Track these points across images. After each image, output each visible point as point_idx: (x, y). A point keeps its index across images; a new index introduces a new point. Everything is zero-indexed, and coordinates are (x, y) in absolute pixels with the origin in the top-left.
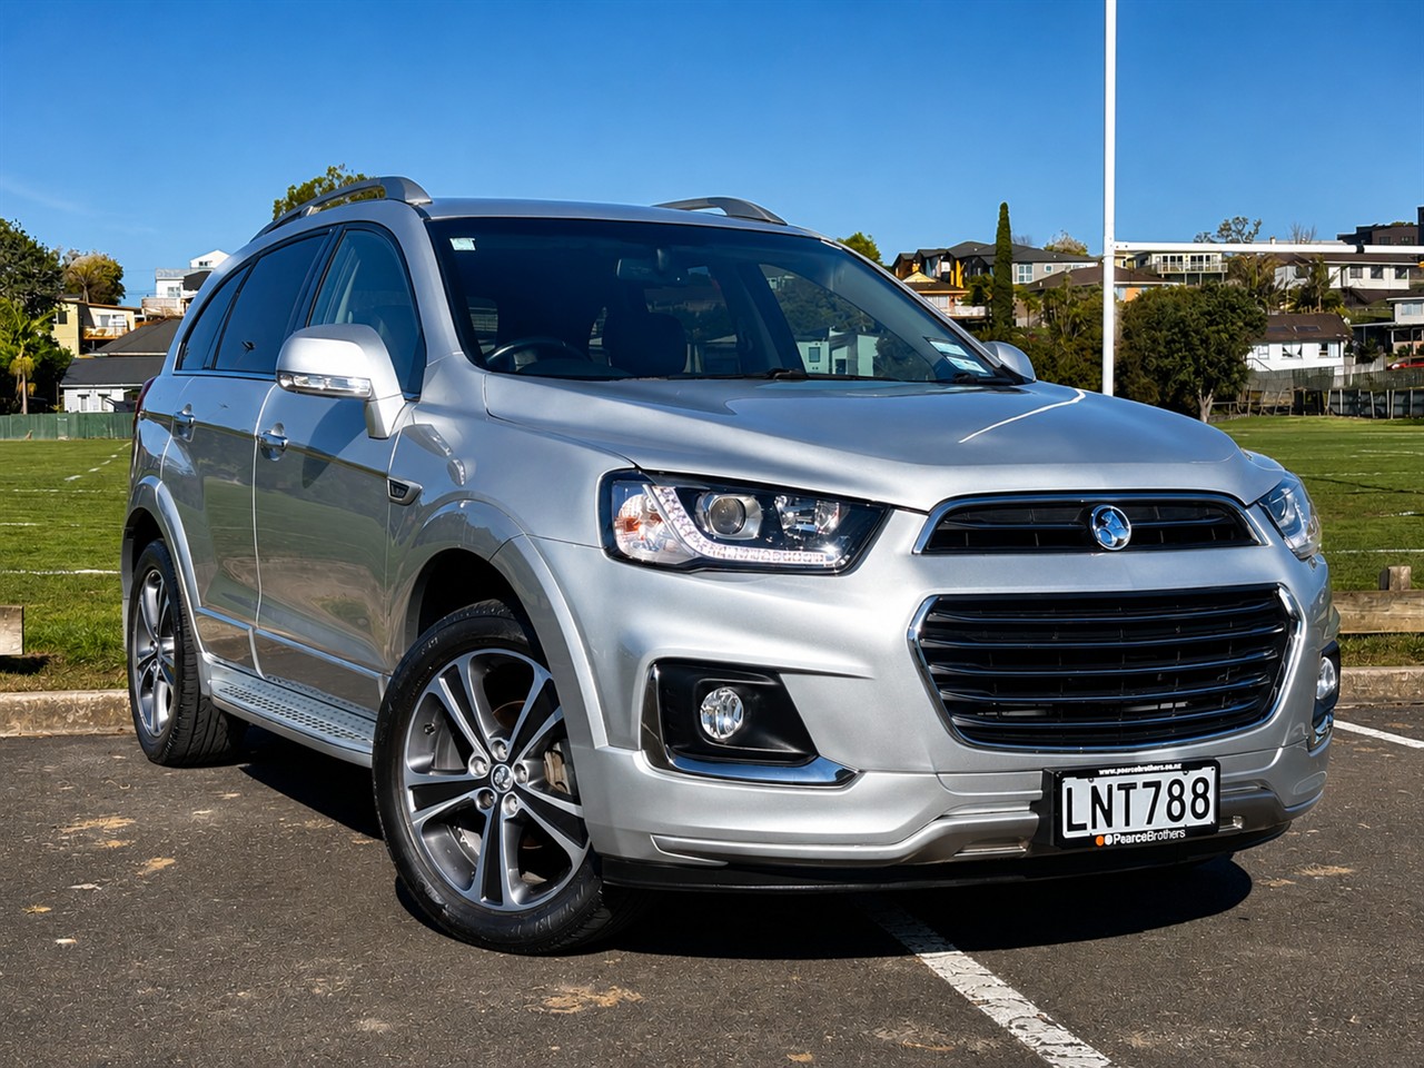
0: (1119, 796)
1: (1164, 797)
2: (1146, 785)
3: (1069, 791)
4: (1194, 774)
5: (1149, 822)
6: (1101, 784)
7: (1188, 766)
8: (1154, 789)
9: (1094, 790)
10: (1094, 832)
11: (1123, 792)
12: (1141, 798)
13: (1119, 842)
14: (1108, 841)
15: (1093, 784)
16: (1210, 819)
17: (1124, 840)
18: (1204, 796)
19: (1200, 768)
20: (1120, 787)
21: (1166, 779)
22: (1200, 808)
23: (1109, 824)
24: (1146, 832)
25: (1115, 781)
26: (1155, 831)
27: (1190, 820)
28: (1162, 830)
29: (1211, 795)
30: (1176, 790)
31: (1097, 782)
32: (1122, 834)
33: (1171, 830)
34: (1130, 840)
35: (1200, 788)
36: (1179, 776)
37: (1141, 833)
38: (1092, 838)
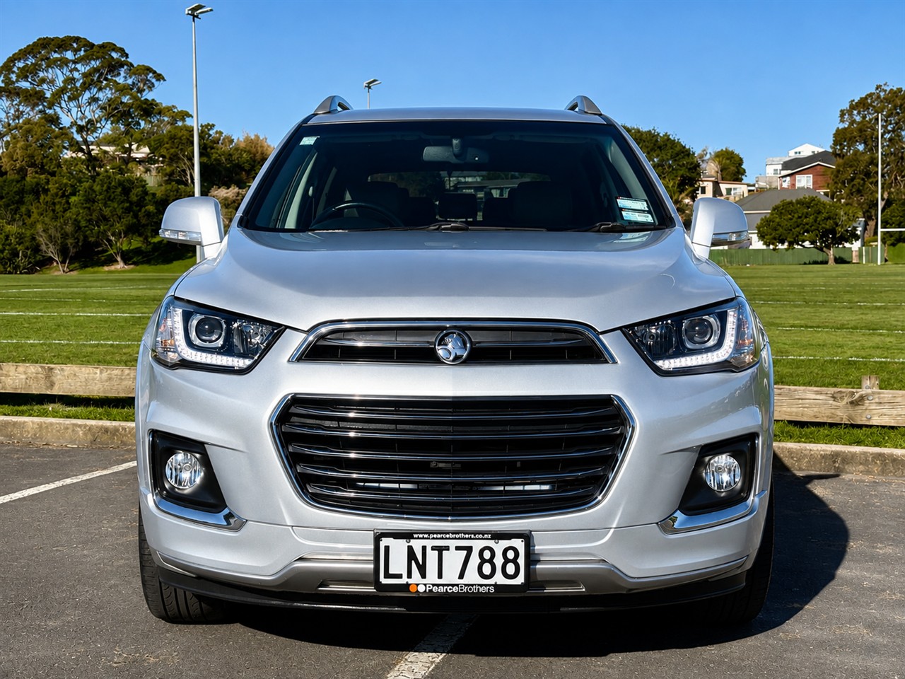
1: (475, 560)
2: (458, 548)
3: (387, 548)
4: (504, 544)
6: (417, 545)
7: (497, 536)
8: (465, 552)
9: (410, 550)
10: (410, 581)
11: (437, 552)
13: (431, 591)
14: (421, 589)
15: (410, 544)
16: (520, 580)
17: (435, 589)
18: (515, 561)
19: (510, 539)
20: (433, 548)
21: (477, 545)
22: (511, 569)
23: (423, 576)
24: (457, 585)
25: (429, 544)
26: (466, 585)
27: (499, 579)
28: (472, 585)
29: (521, 561)
30: (487, 555)
31: (413, 543)
32: (434, 585)
33: (481, 585)
34: (442, 590)
35: (511, 555)
36: (491, 543)
37: (453, 585)
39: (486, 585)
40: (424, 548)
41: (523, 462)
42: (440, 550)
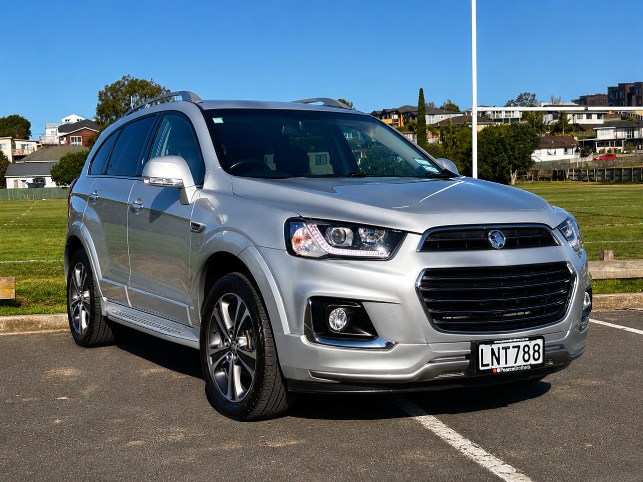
0: (502, 352)
2: (514, 347)
3: (482, 350)
4: (534, 342)
5: (515, 362)
6: (495, 347)
8: (517, 349)
9: (492, 350)
10: (493, 367)
11: (504, 350)
12: (512, 352)
13: (502, 371)
14: (498, 371)
15: (492, 347)
16: (540, 361)
17: (504, 370)
18: (538, 351)
19: (536, 340)
20: (503, 348)
21: (522, 344)
23: (499, 364)
24: (514, 367)
25: (501, 346)
26: (518, 366)
27: (532, 362)
28: (520, 366)
29: (541, 351)
30: (526, 349)
31: (494, 346)
32: (503, 368)
33: (524, 366)
34: (507, 370)
36: (527, 343)
37: (512, 367)
38: (492, 369)
39: (526, 365)
40: (499, 349)
41: (520, 300)
42: (506, 349)
